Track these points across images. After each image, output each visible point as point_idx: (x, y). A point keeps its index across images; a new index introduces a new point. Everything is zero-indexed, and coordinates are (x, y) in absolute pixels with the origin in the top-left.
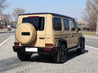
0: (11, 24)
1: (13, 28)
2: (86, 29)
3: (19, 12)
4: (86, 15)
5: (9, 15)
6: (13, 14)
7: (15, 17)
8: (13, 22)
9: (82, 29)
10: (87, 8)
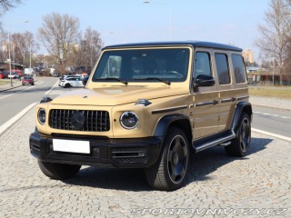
0: (34, 64)
1: (41, 74)
2: (271, 80)
3: (59, 27)
4: (270, 35)
5: (29, 36)
6: (43, 32)
7: (46, 42)
8: (41, 57)
9: (258, 78)
10: (272, 11)
